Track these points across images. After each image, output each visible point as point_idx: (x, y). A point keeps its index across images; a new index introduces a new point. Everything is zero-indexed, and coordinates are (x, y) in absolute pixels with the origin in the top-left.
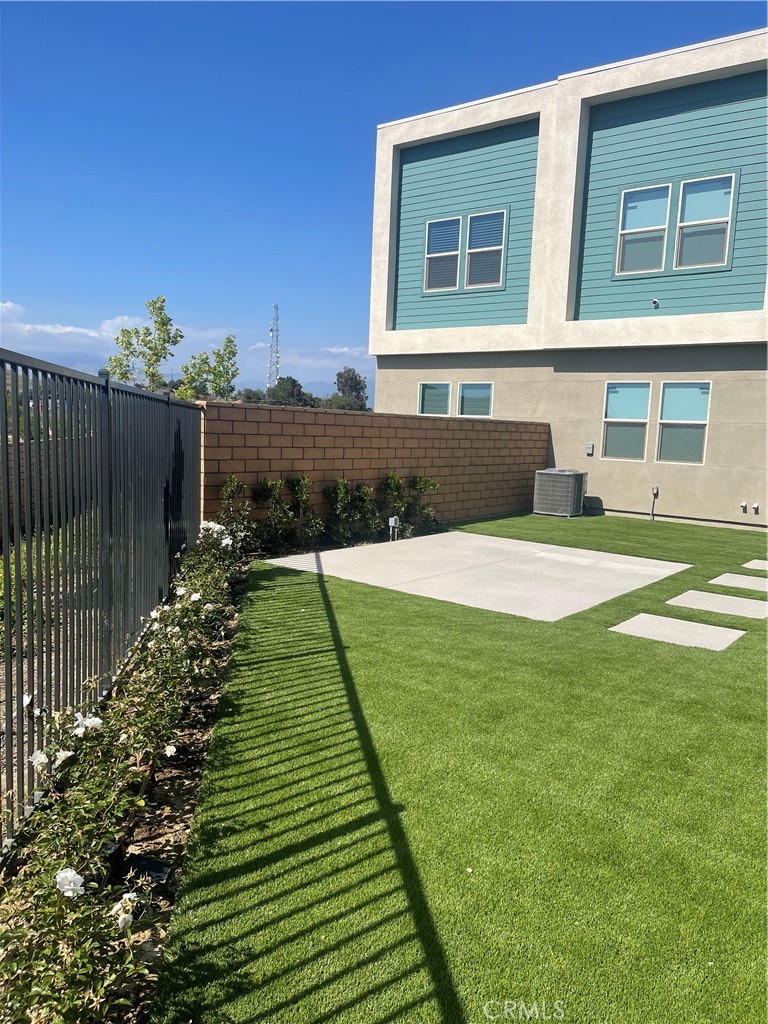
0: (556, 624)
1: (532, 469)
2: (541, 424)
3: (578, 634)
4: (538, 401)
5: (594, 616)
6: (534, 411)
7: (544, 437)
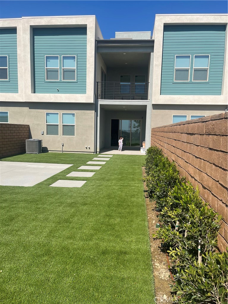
0: (33, 187)
1: (24, 139)
2: (26, 125)
3: (40, 189)
4: (25, 118)
5: (45, 183)
6: (24, 121)
7: (28, 129)
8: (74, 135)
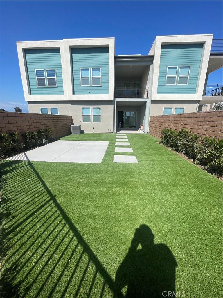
1: (70, 125)
2: (70, 116)
4: (68, 111)
5: (108, 159)
7: (71, 119)
8: (100, 122)
